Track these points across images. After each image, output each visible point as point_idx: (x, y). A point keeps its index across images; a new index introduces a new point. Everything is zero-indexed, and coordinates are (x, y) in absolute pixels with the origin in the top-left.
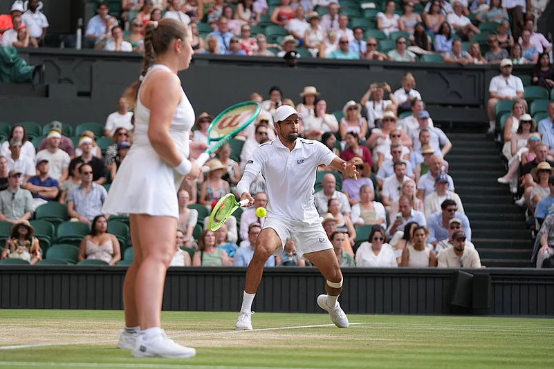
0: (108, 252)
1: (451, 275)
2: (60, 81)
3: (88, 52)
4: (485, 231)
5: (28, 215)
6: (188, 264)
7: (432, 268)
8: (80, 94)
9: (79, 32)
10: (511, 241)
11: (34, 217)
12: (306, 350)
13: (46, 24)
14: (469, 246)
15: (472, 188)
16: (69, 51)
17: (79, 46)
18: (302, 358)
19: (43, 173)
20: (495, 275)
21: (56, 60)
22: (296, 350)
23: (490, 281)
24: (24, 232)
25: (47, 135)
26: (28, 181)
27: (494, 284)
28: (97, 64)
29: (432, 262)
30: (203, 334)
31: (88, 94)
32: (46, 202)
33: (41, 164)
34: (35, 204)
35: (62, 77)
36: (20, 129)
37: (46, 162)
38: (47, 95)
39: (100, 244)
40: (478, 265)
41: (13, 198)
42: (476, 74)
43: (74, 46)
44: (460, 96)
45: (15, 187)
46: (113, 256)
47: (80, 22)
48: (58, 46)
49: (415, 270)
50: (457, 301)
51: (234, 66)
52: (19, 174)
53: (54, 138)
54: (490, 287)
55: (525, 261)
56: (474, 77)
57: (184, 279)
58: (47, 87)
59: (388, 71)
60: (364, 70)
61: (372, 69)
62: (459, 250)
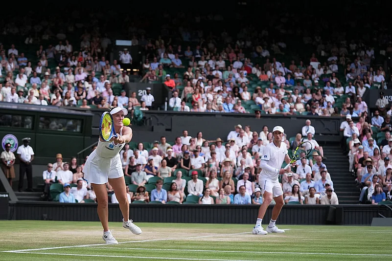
0: (178, 198)
1: (327, 208)
2: (158, 124)
3: (170, 112)
4: (341, 188)
5: (145, 182)
6: (213, 203)
7: (318, 204)
8: (167, 130)
9: (166, 103)
10: (352, 193)
11: (147, 183)
12: (268, 243)
13: (153, 100)
14: (334, 195)
15: (335, 170)
16: (162, 111)
17: (166, 109)
18: (267, 246)
19: (151, 164)
20: (345, 208)
21: (156, 115)
22: (264, 243)
23: (343, 210)
24: (143, 189)
25: (153, 148)
26: (145, 168)
27: (344, 211)
28: (174, 117)
29: (318, 202)
30: (222, 235)
31: (170, 130)
32: (153, 176)
33: (150, 161)
34: (148, 177)
35: (159, 122)
36: (141, 144)
37: (152, 159)
38: (152, 130)
39: (174, 194)
40: (337, 203)
41: (139, 175)
42: (336, 121)
43: (164, 109)
44: (329, 130)
45: (139, 170)
46: (180, 199)
47: (167, 99)
48: (157, 109)
49: (311, 205)
50: (329, 219)
51: (233, 118)
52: (140, 165)
53: (156, 150)
54: (343, 212)
55: (357, 201)
56: (335, 122)
57: (212, 210)
58: (153, 127)
59: (298, 120)
60: (288, 119)
61: (292, 119)
62: (329, 196)
